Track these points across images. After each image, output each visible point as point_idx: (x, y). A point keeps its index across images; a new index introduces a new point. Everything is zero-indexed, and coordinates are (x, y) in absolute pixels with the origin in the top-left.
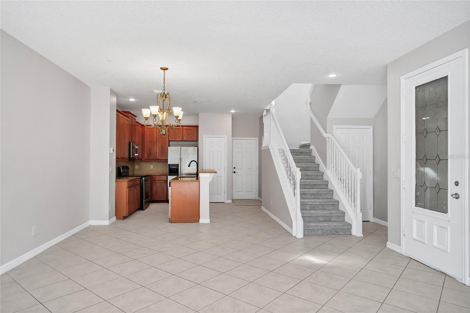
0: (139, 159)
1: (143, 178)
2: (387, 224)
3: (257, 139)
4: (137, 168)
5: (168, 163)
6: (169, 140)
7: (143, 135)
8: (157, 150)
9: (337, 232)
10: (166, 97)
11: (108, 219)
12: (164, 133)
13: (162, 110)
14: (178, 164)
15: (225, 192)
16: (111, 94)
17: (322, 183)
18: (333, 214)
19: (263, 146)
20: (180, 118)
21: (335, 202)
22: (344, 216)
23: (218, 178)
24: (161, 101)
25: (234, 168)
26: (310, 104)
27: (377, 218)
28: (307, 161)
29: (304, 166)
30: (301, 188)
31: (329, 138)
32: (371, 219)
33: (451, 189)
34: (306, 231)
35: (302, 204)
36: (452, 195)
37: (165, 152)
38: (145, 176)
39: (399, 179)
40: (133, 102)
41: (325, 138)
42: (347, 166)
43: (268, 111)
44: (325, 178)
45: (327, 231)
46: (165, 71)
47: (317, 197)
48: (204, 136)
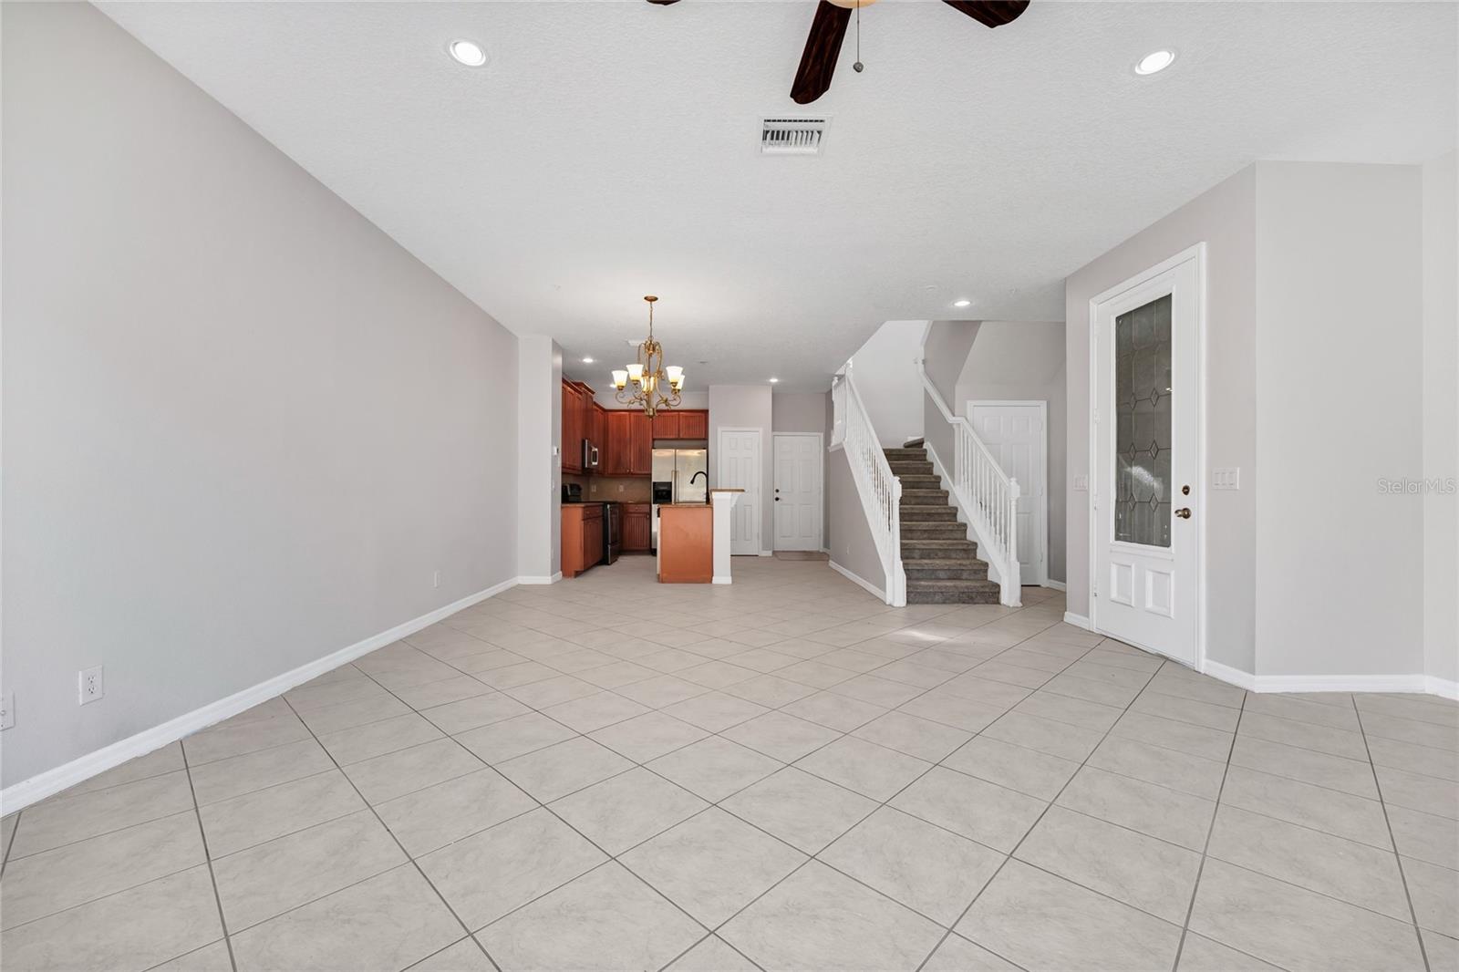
0: (598, 473)
1: (608, 506)
2: (1065, 586)
3: (822, 435)
4: (596, 488)
5: (653, 480)
6: (655, 437)
7: (606, 430)
8: (631, 456)
9: (972, 598)
10: (654, 350)
11: (550, 573)
12: (651, 414)
13: (647, 373)
14: (671, 482)
15: (759, 536)
16: (553, 349)
17: (944, 511)
18: (964, 566)
19: (832, 444)
20: (679, 386)
21: (968, 545)
22: (986, 571)
23: (746, 504)
24: (644, 356)
25: (777, 491)
26: (924, 362)
27: (1054, 579)
28: (917, 471)
29: (910, 480)
30: (902, 519)
31: (959, 424)
32: (1043, 580)
33: (1177, 501)
34: (912, 595)
35: (904, 548)
36: (1176, 512)
37: (646, 461)
38: (610, 503)
39: (1087, 492)
40: (590, 365)
41: (951, 425)
42: (993, 475)
43: (841, 377)
44: (951, 502)
45: (953, 596)
46: (653, 303)
47: (934, 536)
48: (719, 429)
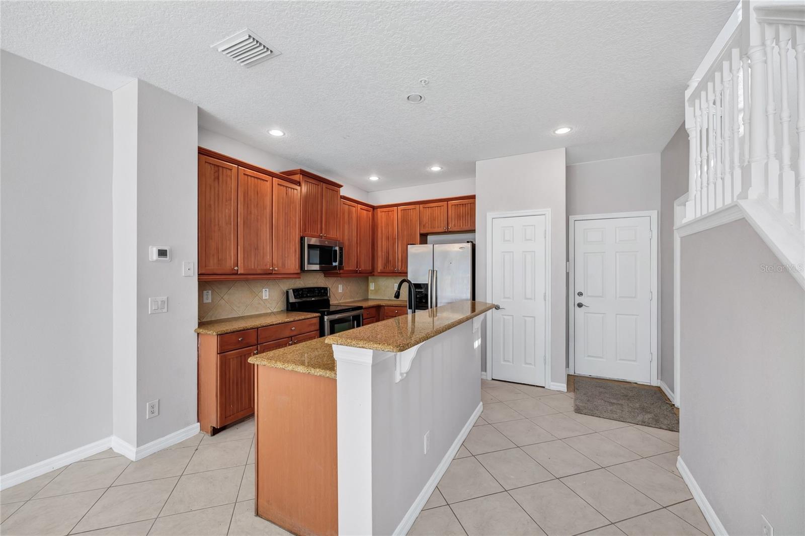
3: (654, 214)
4: (373, 289)
6: (421, 232)
7: (374, 227)
8: (398, 253)
14: (427, 284)
15: (547, 361)
23: (525, 321)
25: (580, 294)
48: (490, 216)
